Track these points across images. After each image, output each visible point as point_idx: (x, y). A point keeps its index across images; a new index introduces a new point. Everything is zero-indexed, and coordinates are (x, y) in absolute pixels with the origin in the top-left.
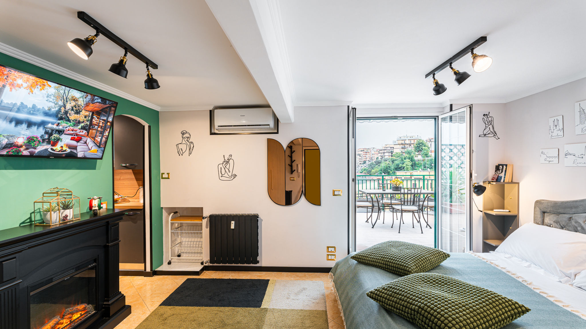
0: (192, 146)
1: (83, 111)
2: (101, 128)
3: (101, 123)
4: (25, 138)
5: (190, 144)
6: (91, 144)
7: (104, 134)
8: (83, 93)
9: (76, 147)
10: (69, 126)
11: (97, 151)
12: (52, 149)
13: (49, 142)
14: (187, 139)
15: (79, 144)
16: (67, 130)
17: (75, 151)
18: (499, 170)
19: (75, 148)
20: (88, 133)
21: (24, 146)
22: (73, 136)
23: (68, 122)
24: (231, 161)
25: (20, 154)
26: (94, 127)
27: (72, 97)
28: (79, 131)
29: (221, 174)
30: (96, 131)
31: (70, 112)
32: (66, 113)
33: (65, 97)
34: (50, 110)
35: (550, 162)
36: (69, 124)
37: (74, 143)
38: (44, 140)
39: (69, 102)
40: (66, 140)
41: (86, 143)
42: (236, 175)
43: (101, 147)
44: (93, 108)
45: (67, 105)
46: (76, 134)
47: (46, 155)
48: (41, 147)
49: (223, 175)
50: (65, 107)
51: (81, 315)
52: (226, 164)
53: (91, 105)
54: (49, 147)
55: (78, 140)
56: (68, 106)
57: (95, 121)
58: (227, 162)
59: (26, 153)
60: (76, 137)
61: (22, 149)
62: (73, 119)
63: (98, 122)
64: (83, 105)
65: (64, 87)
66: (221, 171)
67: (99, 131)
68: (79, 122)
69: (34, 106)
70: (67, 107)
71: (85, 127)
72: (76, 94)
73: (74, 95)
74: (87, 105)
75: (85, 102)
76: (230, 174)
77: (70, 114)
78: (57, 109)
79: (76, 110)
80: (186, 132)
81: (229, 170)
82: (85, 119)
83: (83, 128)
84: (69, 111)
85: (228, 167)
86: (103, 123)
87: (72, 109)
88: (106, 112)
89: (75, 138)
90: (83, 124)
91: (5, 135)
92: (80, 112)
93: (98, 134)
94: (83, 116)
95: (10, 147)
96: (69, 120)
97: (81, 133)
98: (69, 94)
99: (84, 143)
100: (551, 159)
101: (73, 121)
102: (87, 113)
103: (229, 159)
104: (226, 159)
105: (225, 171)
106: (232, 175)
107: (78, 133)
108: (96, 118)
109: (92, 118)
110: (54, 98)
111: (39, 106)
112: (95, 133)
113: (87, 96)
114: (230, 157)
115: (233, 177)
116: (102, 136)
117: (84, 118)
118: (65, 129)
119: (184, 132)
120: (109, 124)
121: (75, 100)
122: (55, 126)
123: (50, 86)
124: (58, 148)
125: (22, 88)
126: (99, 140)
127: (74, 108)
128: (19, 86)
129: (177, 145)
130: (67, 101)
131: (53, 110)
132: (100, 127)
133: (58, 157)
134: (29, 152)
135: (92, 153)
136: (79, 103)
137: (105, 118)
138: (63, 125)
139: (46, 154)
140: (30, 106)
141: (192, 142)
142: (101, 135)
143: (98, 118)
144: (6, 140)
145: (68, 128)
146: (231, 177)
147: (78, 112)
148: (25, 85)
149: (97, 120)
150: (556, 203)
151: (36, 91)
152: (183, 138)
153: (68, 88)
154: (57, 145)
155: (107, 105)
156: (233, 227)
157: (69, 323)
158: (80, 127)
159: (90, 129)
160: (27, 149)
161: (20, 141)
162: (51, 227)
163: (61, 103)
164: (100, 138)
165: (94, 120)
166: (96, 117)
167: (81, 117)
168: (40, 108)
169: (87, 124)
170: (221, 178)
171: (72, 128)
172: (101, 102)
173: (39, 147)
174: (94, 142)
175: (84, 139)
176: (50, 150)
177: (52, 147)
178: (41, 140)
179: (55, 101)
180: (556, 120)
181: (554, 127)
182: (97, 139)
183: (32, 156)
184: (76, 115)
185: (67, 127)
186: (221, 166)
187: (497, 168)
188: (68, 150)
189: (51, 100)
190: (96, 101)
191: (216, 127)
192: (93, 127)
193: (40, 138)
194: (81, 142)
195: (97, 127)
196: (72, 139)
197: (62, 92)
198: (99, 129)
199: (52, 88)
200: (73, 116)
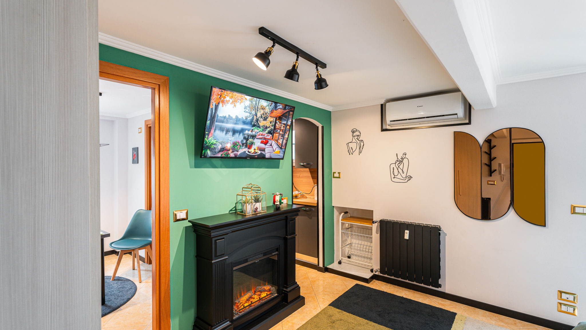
0: (362, 144)
1: (269, 118)
2: (282, 131)
3: (282, 127)
4: (232, 143)
5: (360, 142)
6: (275, 146)
7: (285, 137)
8: (269, 102)
10: (259, 132)
11: (280, 152)
12: (248, 152)
13: (246, 146)
14: (357, 137)
15: (267, 146)
16: (258, 135)
17: (263, 153)
19: (264, 150)
20: (273, 136)
21: (231, 150)
22: (262, 140)
23: (259, 128)
24: (405, 161)
25: (229, 156)
26: (277, 131)
27: (261, 106)
28: (266, 135)
29: (394, 175)
30: (278, 134)
31: (260, 119)
32: (257, 120)
33: (256, 107)
34: (246, 119)
36: (260, 130)
37: (263, 146)
38: (243, 144)
39: (259, 111)
40: (257, 143)
41: (271, 145)
42: (411, 177)
43: (282, 148)
44: (276, 114)
45: (258, 113)
46: (265, 138)
47: (245, 157)
48: (242, 150)
49: (395, 177)
50: (256, 116)
51: (267, 295)
52: (399, 164)
53: (275, 111)
54: (246, 150)
55: (266, 143)
56: (259, 115)
57: (278, 126)
58: (401, 162)
59: (232, 155)
60: (264, 140)
61: (230, 152)
62: (262, 126)
63: (280, 126)
64: (269, 112)
65: (255, 99)
66: (393, 171)
67: (281, 134)
68: (266, 128)
69: (237, 117)
70: (258, 115)
71: (271, 131)
72: (264, 103)
73: (262, 105)
74: (272, 112)
75: (270, 110)
76: (404, 175)
77: (260, 121)
78: (251, 118)
79: (264, 117)
80: (357, 130)
81: (402, 170)
82: (271, 124)
83: (270, 132)
84: (259, 118)
85: (401, 167)
86: (284, 127)
87: (262, 117)
88: (286, 117)
89: (264, 141)
90: (269, 129)
91: (220, 142)
92: (267, 118)
93: (280, 137)
94: (269, 122)
95: (223, 151)
96: (259, 127)
97: (268, 137)
98: (259, 104)
99: (270, 146)
101: (262, 127)
102: (272, 119)
103: (403, 158)
105: (398, 171)
106: (406, 177)
107: (266, 137)
108: (279, 123)
109: (276, 123)
110: (249, 109)
111: (240, 117)
112: (278, 136)
113: (272, 104)
114: (404, 156)
115: (407, 179)
116: (283, 139)
117: (270, 124)
118: (257, 134)
119: (354, 130)
120: (288, 127)
121: (263, 109)
122: (250, 132)
123: (246, 99)
124: (252, 150)
125: (229, 104)
126: (281, 142)
127: (263, 116)
128: (228, 102)
129: (348, 144)
130: (258, 111)
131: (249, 119)
132: (282, 130)
133: (252, 158)
134: (234, 154)
135: (276, 154)
136: (266, 111)
137: (285, 122)
138: (256, 131)
139: (244, 156)
140: (234, 117)
141: (362, 140)
142: (282, 138)
143: (280, 123)
144: (221, 146)
145: (259, 133)
146: (405, 179)
147: (265, 119)
148: (231, 101)
149: (280, 124)
151: (238, 104)
152: (353, 136)
153: (259, 99)
154: (252, 148)
155: (287, 110)
156: (407, 236)
157: (258, 299)
158: (267, 132)
159: (274, 133)
160: (233, 152)
161: (229, 146)
162: (247, 217)
163: (253, 112)
164: (282, 140)
165: (277, 125)
166: (279, 122)
167: (267, 123)
168: (240, 118)
169: (272, 129)
170: (393, 179)
171: (261, 133)
172: (282, 108)
173: (240, 150)
174: (277, 144)
175: (270, 142)
176: (247, 152)
177: (248, 150)
178: (241, 145)
179: (250, 111)
182: (279, 141)
183: (236, 157)
184: (264, 122)
185: (258, 133)
186: (393, 166)
188: (259, 152)
189: (247, 110)
190: (278, 108)
191: (388, 122)
192: (276, 131)
193: (240, 143)
194: (267, 144)
195: (279, 130)
196: (261, 143)
197: (254, 103)
198: (281, 132)
199: (247, 100)
200: (262, 123)
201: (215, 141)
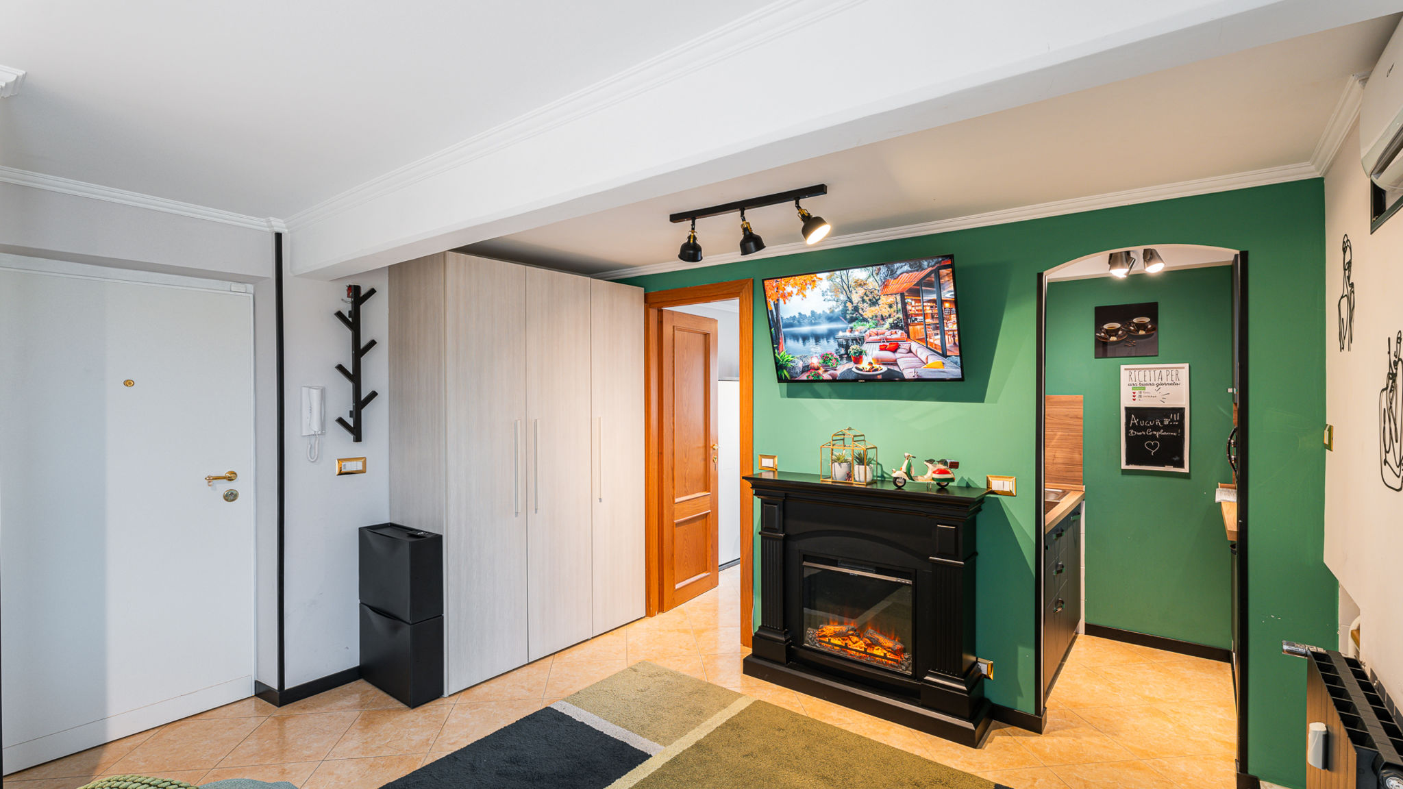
1: (883, 298)
2: (933, 317)
3: (928, 308)
4: (819, 357)
6: (923, 353)
7: (946, 329)
8: (871, 268)
9: (896, 361)
10: (869, 329)
11: (943, 364)
12: (857, 368)
13: (849, 359)
15: (897, 355)
16: (867, 335)
17: (896, 368)
19: (895, 363)
20: (908, 332)
21: (821, 368)
22: (882, 344)
23: (865, 323)
25: (821, 378)
26: (916, 319)
27: (855, 282)
28: (888, 333)
30: (923, 326)
31: (861, 306)
32: (856, 309)
33: (845, 287)
34: (832, 312)
36: (868, 325)
37: (888, 355)
38: (841, 356)
39: (854, 292)
40: (872, 352)
41: (910, 351)
43: (948, 354)
44: (898, 286)
45: (853, 297)
46: (886, 339)
47: (853, 378)
48: (842, 366)
50: (851, 302)
53: (892, 282)
54: (851, 365)
55: (895, 349)
56: (856, 298)
57: (913, 309)
59: (826, 376)
60: (888, 344)
61: (821, 371)
62: (871, 316)
63: (921, 308)
64: (878, 288)
65: (838, 273)
67: (929, 325)
68: (883, 318)
69: (813, 313)
70: (853, 300)
71: (897, 323)
72: (859, 274)
73: (857, 278)
74: (885, 285)
75: (880, 282)
77: (862, 309)
78: (841, 308)
79: (870, 300)
80: (1348, 240)
82: (892, 310)
83: (895, 326)
84: (859, 304)
86: (932, 307)
87: (863, 301)
88: (930, 285)
89: (886, 346)
90: (891, 320)
91: (798, 356)
92: (877, 300)
93: (930, 331)
94: (887, 307)
95: (808, 371)
96: (865, 320)
97: (894, 336)
98: (850, 279)
99: (908, 353)
101: (872, 318)
102: (891, 299)
107: (888, 337)
108: (913, 303)
109: (904, 304)
110: (833, 293)
111: (819, 311)
112: (924, 330)
113: (879, 269)
116: (943, 334)
117: (889, 309)
118: (864, 335)
119: (1345, 240)
120: (947, 305)
121: (861, 284)
122: (848, 334)
123: (821, 279)
124: (865, 365)
125: (794, 296)
126: (938, 342)
127: (865, 298)
128: (790, 294)
129: (1339, 306)
130: (850, 292)
131: (836, 310)
132: (929, 316)
133: (869, 379)
134: (830, 375)
135: (933, 370)
136: (871, 287)
137: (934, 297)
138: (859, 329)
139: (851, 377)
140: (808, 314)
142: (938, 331)
143: (917, 301)
144: (801, 362)
145: (868, 331)
147: (874, 303)
148: (795, 291)
149: (917, 304)
151: (808, 292)
152: (1344, 269)
153: (845, 271)
154: (862, 361)
155: (926, 269)
158: (887, 325)
159: (907, 325)
160: (826, 371)
161: (815, 361)
163: (843, 297)
164: (939, 337)
165: (909, 308)
166: (912, 300)
167: (882, 309)
168: (820, 314)
169: (898, 318)
171: (875, 330)
172: (910, 269)
173: (839, 367)
174: (927, 347)
175: (904, 346)
176: (854, 370)
177: (856, 365)
178: (838, 357)
179: (834, 297)
182: (932, 341)
183: (834, 380)
184: (873, 308)
185: (866, 331)
188: (885, 368)
189: (829, 297)
190: (898, 272)
192: (913, 321)
193: (835, 355)
194: (899, 351)
195: (922, 318)
196: (881, 349)
197: (838, 280)
198: (929, 321)
199: (824, 280)
200: (868, 312)
201: (791, 356)
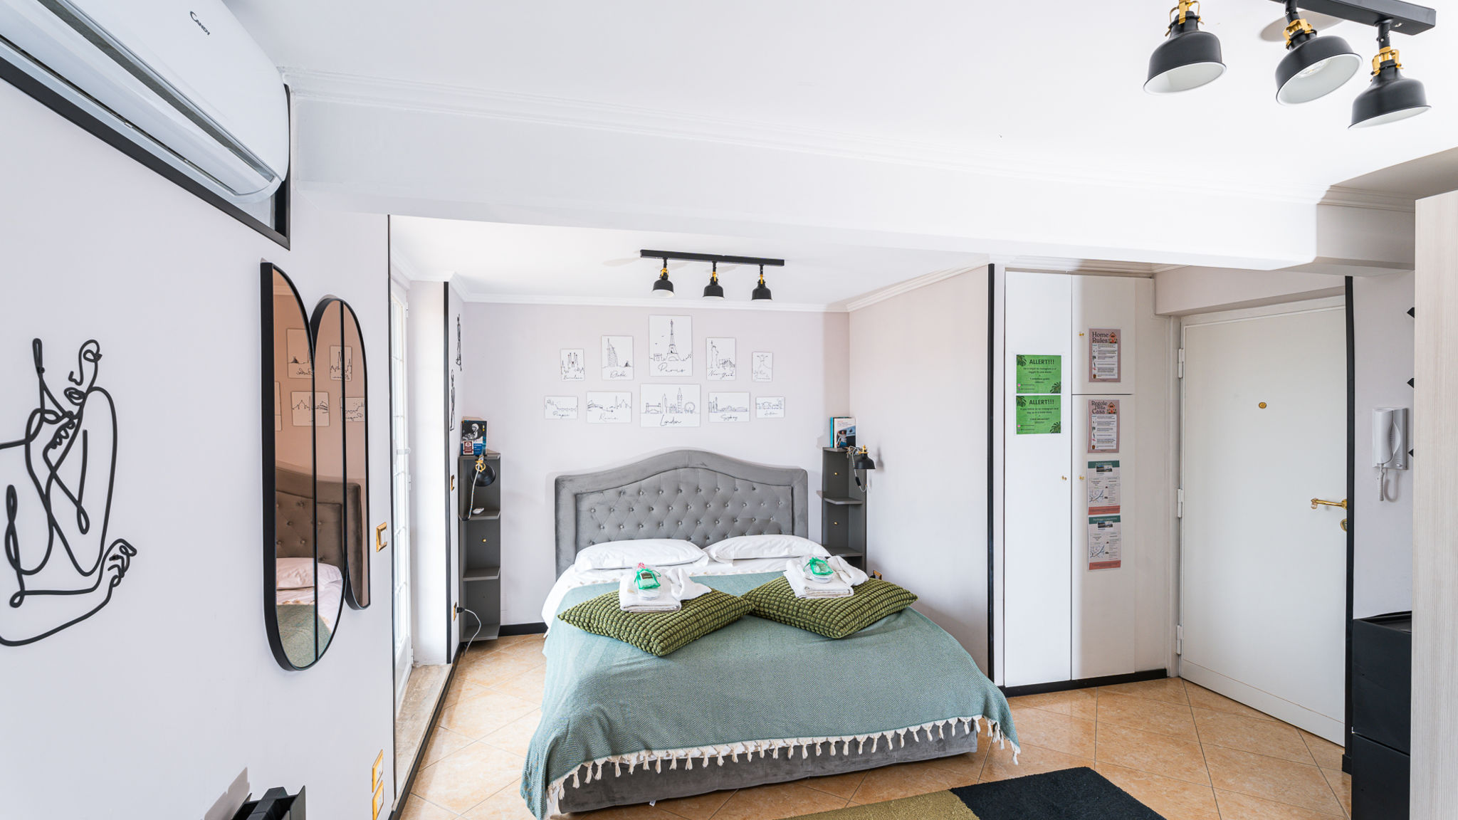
18: (472, 432)
29: (17, 563)
35: (563, 417)
52: (52, 442)
58: (68, 421)
66: (11, 526)
76: (88, 551)
81: (77, 501)
85: (68, 469)
100: (565, 413)
103: (84, 388)
104: (58, 385)
105: (50, 521)
114: (88, 369)
115: (106, 579)
146: (92, 580)
150: (596, 476)
180: (573, 354)
181: (571, 364)
187: (467, 427)
